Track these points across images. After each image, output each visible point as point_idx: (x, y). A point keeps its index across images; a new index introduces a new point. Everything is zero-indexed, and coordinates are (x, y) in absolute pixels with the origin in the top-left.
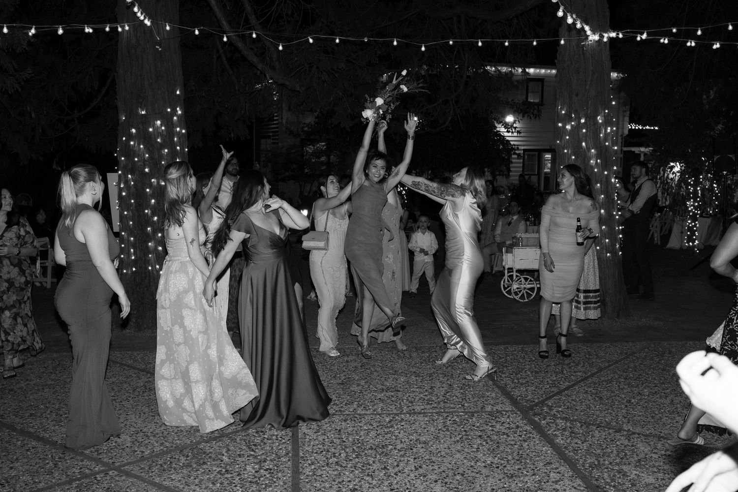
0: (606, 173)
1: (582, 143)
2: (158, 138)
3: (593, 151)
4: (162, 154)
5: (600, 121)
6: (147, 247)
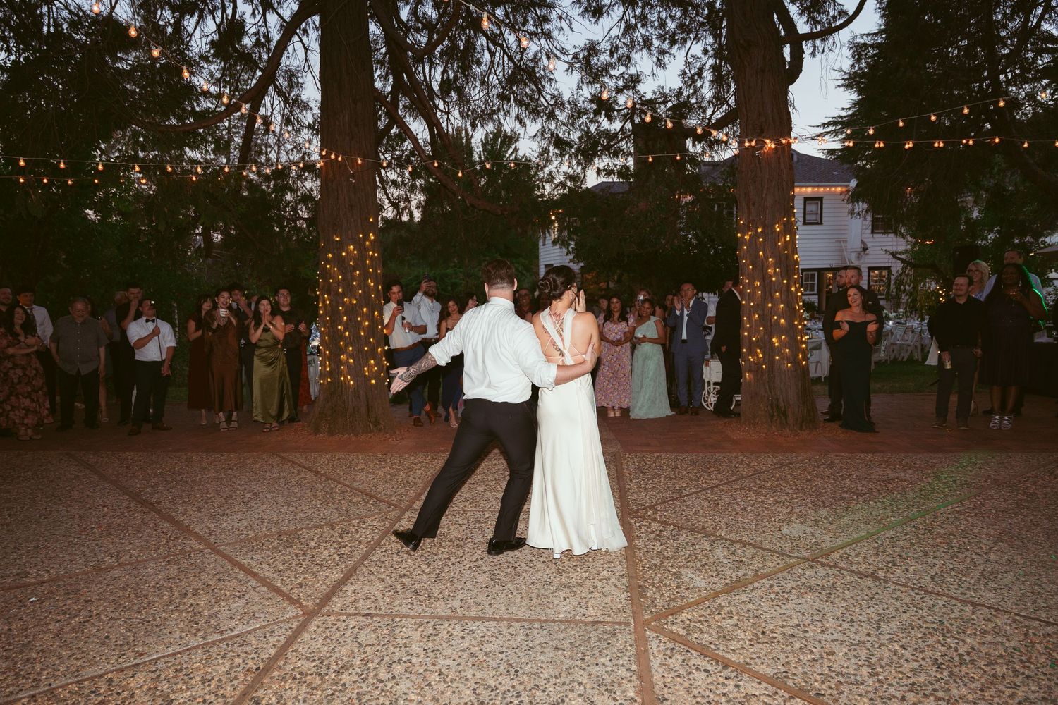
0: (785, 282)
1: (759, 252)
2: (351, 262)
3: (770, 260)
4: (354, 276)
5: (778, 230)
6: (340, 360)
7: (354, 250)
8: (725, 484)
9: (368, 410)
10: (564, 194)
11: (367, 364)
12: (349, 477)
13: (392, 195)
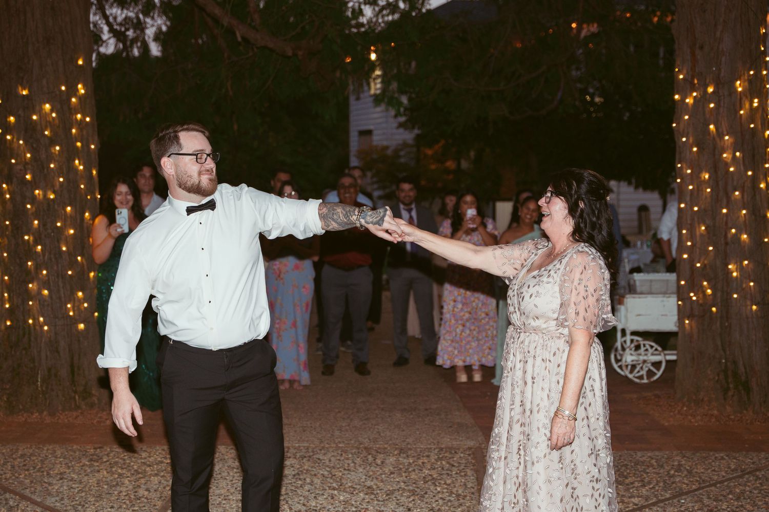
0: (750, 173)
1: (709, 125)
2: (46, 130)
3: (727, 138)
4: (52, 153)
5: (740, 89)
6: (27, 289)
7: (52, 111)
8: (654, 504)
9: (73, 372)
10: (393, 22)
11: (72, 298)
12: (39, 488)
13: (115, 18)
